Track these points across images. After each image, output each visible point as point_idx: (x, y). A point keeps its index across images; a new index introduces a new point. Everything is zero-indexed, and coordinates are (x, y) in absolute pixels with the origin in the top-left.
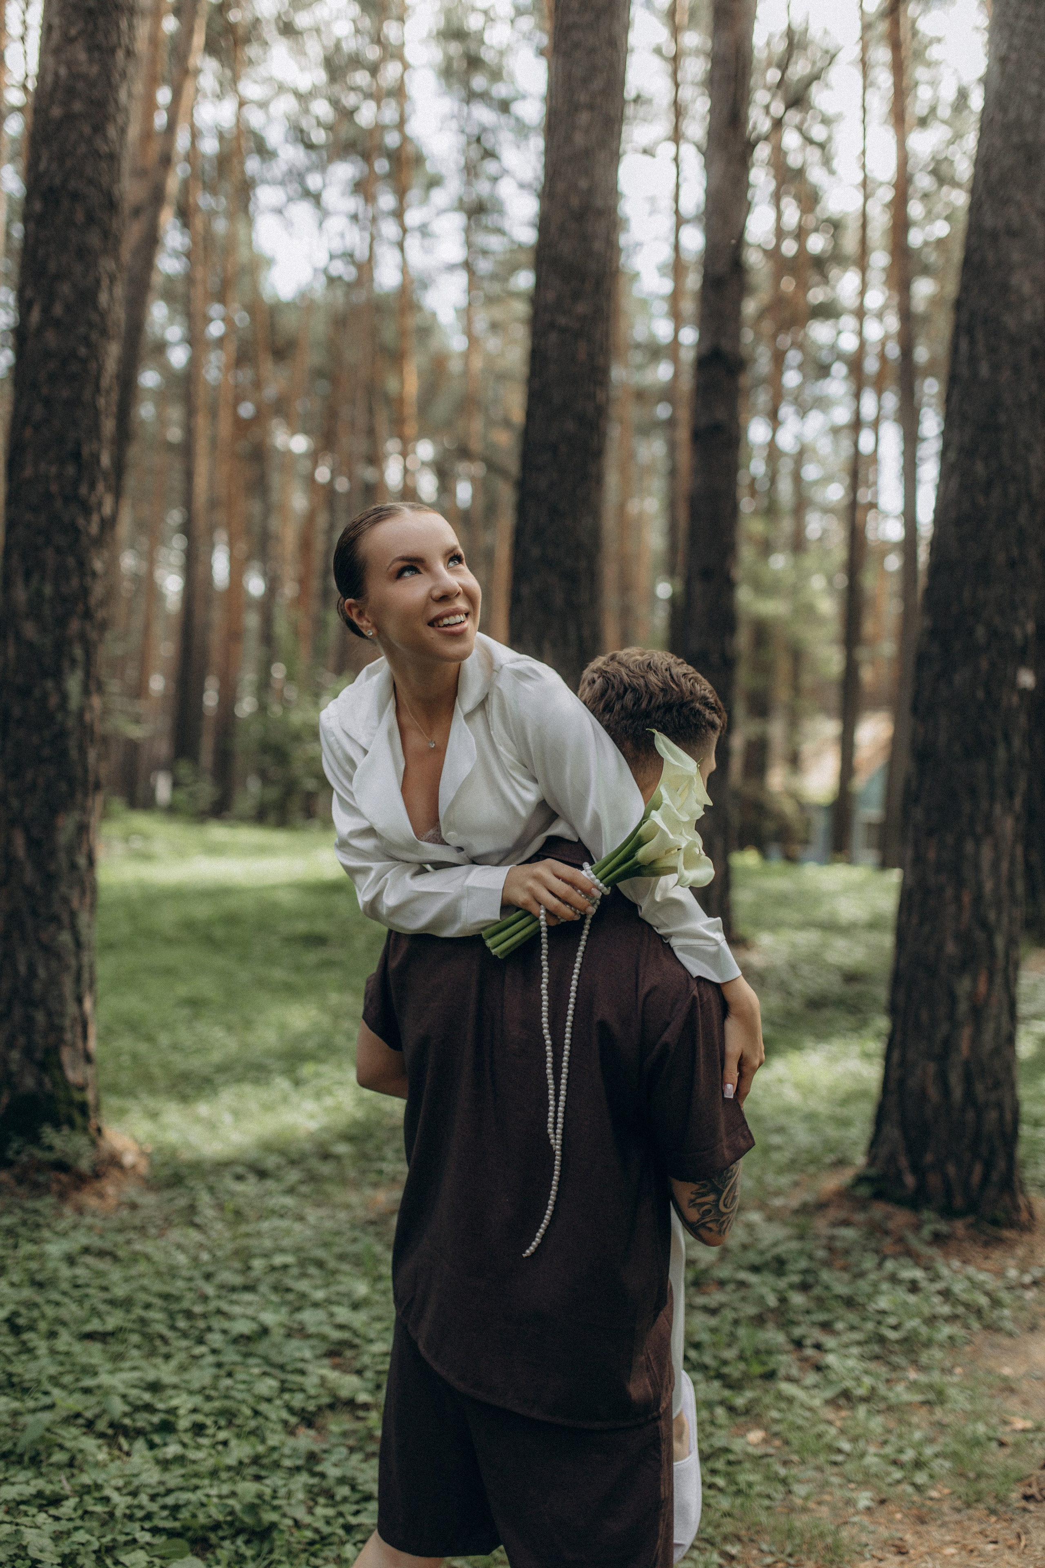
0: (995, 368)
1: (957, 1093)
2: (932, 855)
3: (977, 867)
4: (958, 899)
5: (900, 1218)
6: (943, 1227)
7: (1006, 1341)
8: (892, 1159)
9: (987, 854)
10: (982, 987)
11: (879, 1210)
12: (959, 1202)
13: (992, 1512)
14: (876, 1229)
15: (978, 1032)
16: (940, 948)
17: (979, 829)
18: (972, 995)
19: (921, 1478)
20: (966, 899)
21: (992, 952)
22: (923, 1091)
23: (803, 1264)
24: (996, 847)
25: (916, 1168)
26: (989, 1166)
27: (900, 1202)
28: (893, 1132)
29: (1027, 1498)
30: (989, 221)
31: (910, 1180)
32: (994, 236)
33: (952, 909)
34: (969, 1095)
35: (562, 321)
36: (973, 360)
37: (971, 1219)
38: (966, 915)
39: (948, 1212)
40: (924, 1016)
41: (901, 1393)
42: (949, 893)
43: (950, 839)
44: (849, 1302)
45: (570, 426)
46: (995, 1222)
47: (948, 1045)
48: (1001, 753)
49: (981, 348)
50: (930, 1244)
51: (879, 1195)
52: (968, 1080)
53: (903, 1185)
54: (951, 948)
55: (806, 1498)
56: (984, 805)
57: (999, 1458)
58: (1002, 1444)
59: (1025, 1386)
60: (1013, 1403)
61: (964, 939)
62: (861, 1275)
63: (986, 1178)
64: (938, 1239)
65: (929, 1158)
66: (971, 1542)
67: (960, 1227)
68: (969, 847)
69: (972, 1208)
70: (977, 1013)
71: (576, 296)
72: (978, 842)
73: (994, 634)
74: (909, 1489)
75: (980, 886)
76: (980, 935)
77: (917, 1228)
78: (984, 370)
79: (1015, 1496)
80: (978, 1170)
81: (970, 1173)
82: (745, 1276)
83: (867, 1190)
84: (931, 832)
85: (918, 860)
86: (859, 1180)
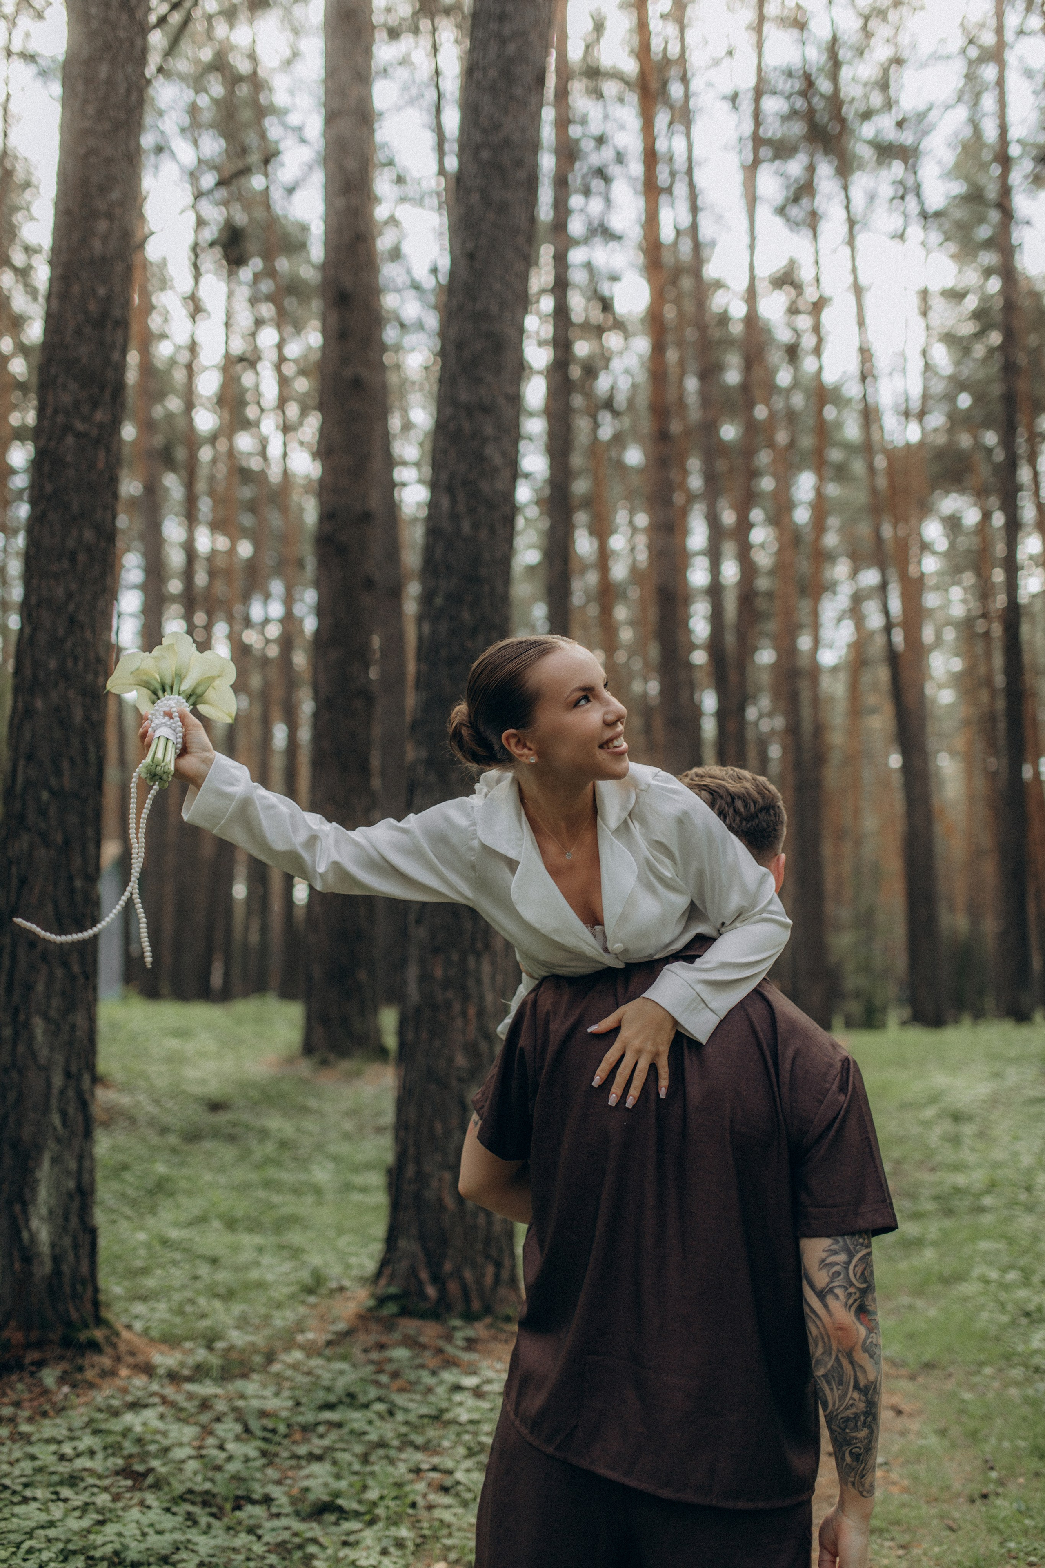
0: (476, 526)
2: (439, 972)
3: (479, 982)
4: (464, 1014)
5: (429, 1331)
6: (470, 1333)
8: (413, 1271)
9: (486, 969)
11: (410, 1326)
12: (476, 1305)
14: (414, 1345)
16: (451, 1060)
17: (479, 945)
20: (472, 1011)
22: (440, 1200)
23: (374, 1392)
24: (493, 963)
25: (437, 1279)
26: (498, 1265)
27: (423, 1315)
28: (407, 1245)
30: (463, 396)
31: (431, 1291)
32: (469, 410)
33: (459, 1023)
35: (79, 426)
36: (455, 516)
37: (488, 1320)
38: (472, 1027)
39: (470, 1317)
40: (439, 1127)
42: (457, 1007)
43: (455, 957)
44: (437, 1420)
45: (89, 535)
49: (461, 508)
50: (465, 1350)
51: (405, 1312)
53: (425, 1298)
54: (461, 1060)
61: (470, 1049)
62: (429, 1390)
63: (497, 1276)
64: (471, 1344)
65: (448, 1267)
67: (482, 1329)
68: (472, 963)
69: (488, 1310)
71: (95, 404)
72: (478, 958)
75: (481, 998)
76: (485, 1046)
77: (449, 1338)
78: (466, 527)
80: (490, 1270)
81: (483, 1275)
82: (328, 1415)
83: (391, 1309)
84: (436, 951)
85: (425, 978)
86: (382, 1301)
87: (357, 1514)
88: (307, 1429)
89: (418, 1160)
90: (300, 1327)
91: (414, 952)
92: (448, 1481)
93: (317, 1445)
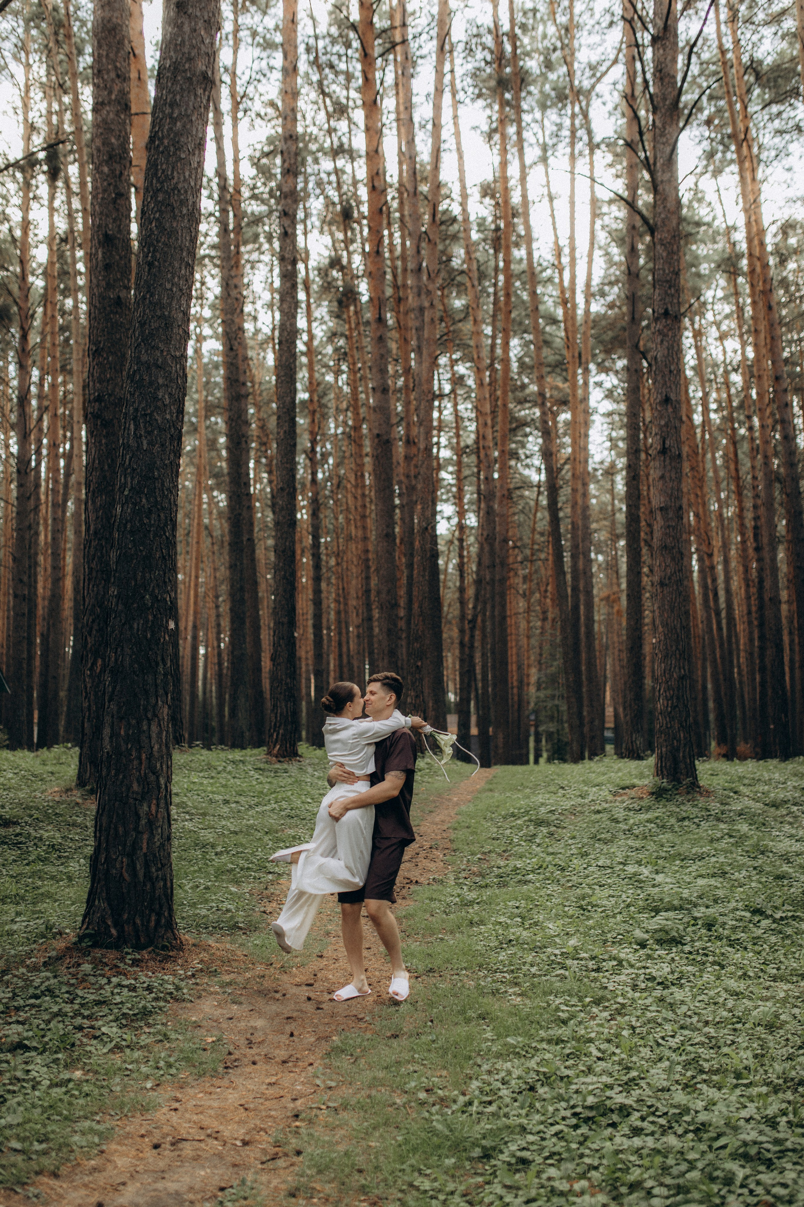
1: (141, 874)
2: (122, 732)
3: (150, 737)
4: (139, 758)
5: (111, 956)
6: (136, 956)
7: (189, 1005)
8: (103, 919)
9: (154, 728)
10: (153, 808)
11: (98, 953)
12: (143, 940)
13: (212, 1076)
14: (97, 963)
15: (152, 835)
16: (129, 787)
17: (149, 715)
18: (149, 813)
19: (173, 1071)
20: (144, 756)
21: (159, 787)
22: (120, 876)
23: (64, 989)
24: (159, 724)
25: (117, 924)
26: (159, 915)
27: (107, 946)
28: (101, 904)
29: (226, 1068)
31: (114, 932)
33: (135, 763)
34: (148, 875)
37: (150, 948)
38: (144, 767)
39: (138, 947)
40: (121, 830)
41: (144, 1040)
42: (133, 754)
43: (134, 722)
44: (98, 1003)
46: (164, 948)
47: (135, 846)
48: (161, 669)
49: (142, 431)
50: (132, 966)
51: (95, 945)
52: (147, 866)
53: (111, 936)
54: (135, 787)
55: (121, 1091)
56: (153, 701)
57: (206, 1056)
58: (205, 1050)
59: (204, 1023)
60: (203, 1032)
61: (143, 781)
62: (101, 987)
63: (158, 922)
64: (136, 963)
65: (124, 917)
66: (209, 1090)
67: (145, 954)
68: (144, 726)
69: (151, 942)
70: (151, 824)
72: (149, 721)
73: (155, 598)
74: (169, 1077)
75: (151, 748)
76: (152, 778)
77: (122, 959)
78: (144, 444)
79: (220, 1069)
80: (153, 919)
81: (149, 921)
82: (32, 1001)
83: (87, 943)
84: (121, 719)
85: (114, 735)
86: (81, 938)
87: (35, 1049)
88: (18, 1009)
89: (107, 850)
90: (29, 955)
91: (108, 719)
92: (98, 1033)
93: (23, 1015)
